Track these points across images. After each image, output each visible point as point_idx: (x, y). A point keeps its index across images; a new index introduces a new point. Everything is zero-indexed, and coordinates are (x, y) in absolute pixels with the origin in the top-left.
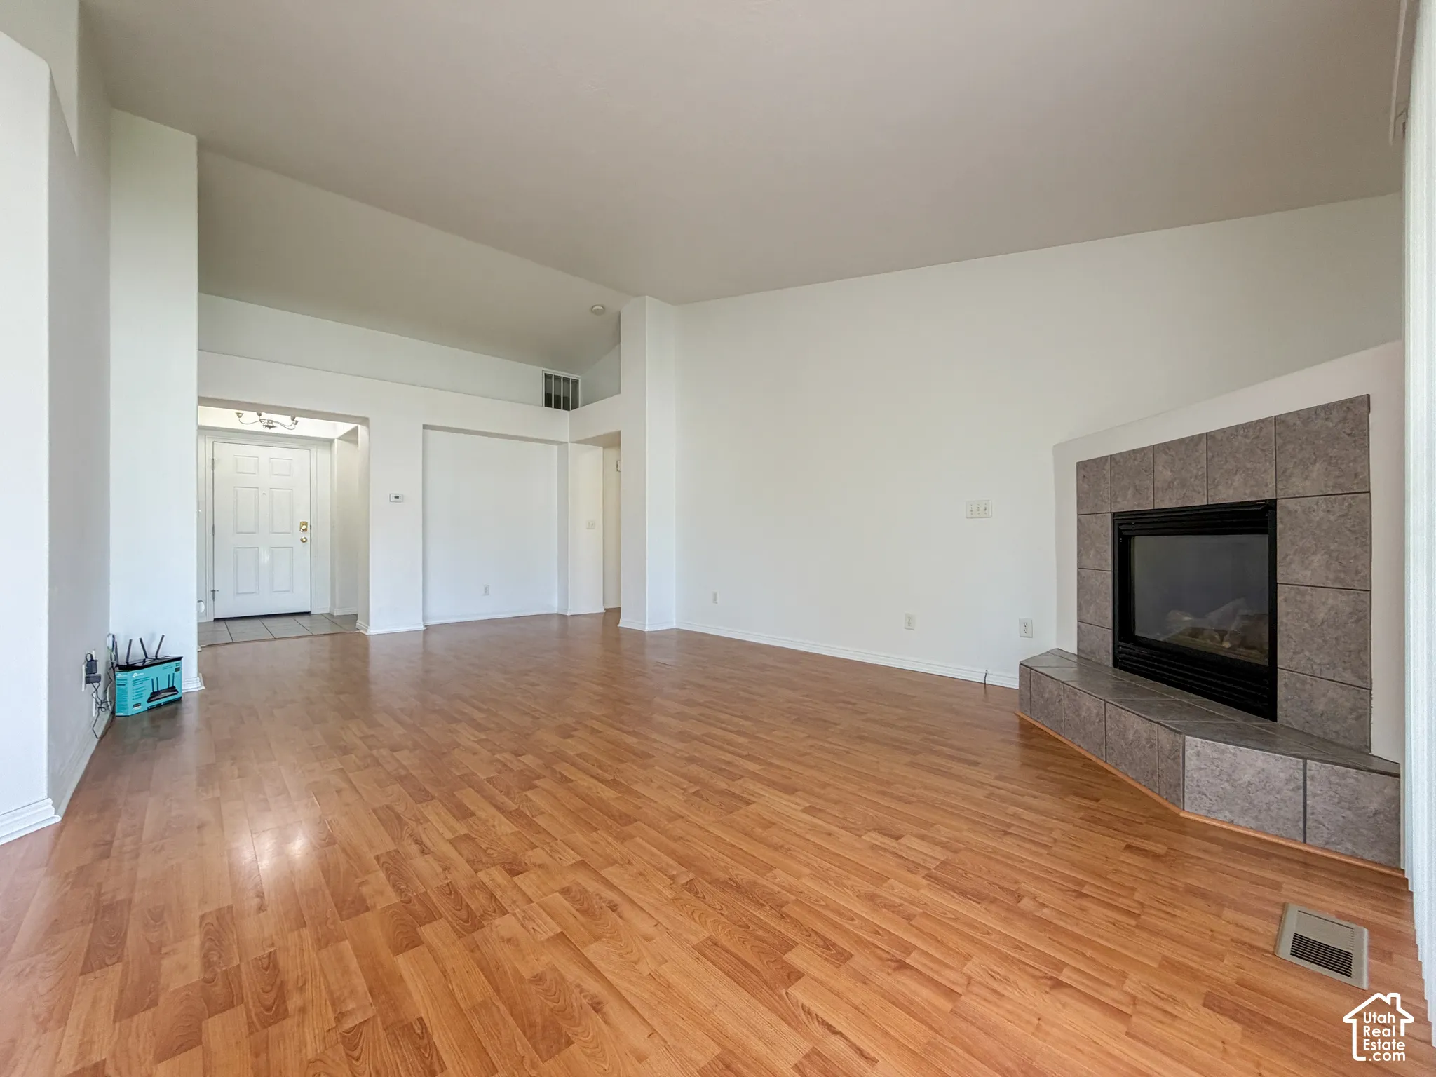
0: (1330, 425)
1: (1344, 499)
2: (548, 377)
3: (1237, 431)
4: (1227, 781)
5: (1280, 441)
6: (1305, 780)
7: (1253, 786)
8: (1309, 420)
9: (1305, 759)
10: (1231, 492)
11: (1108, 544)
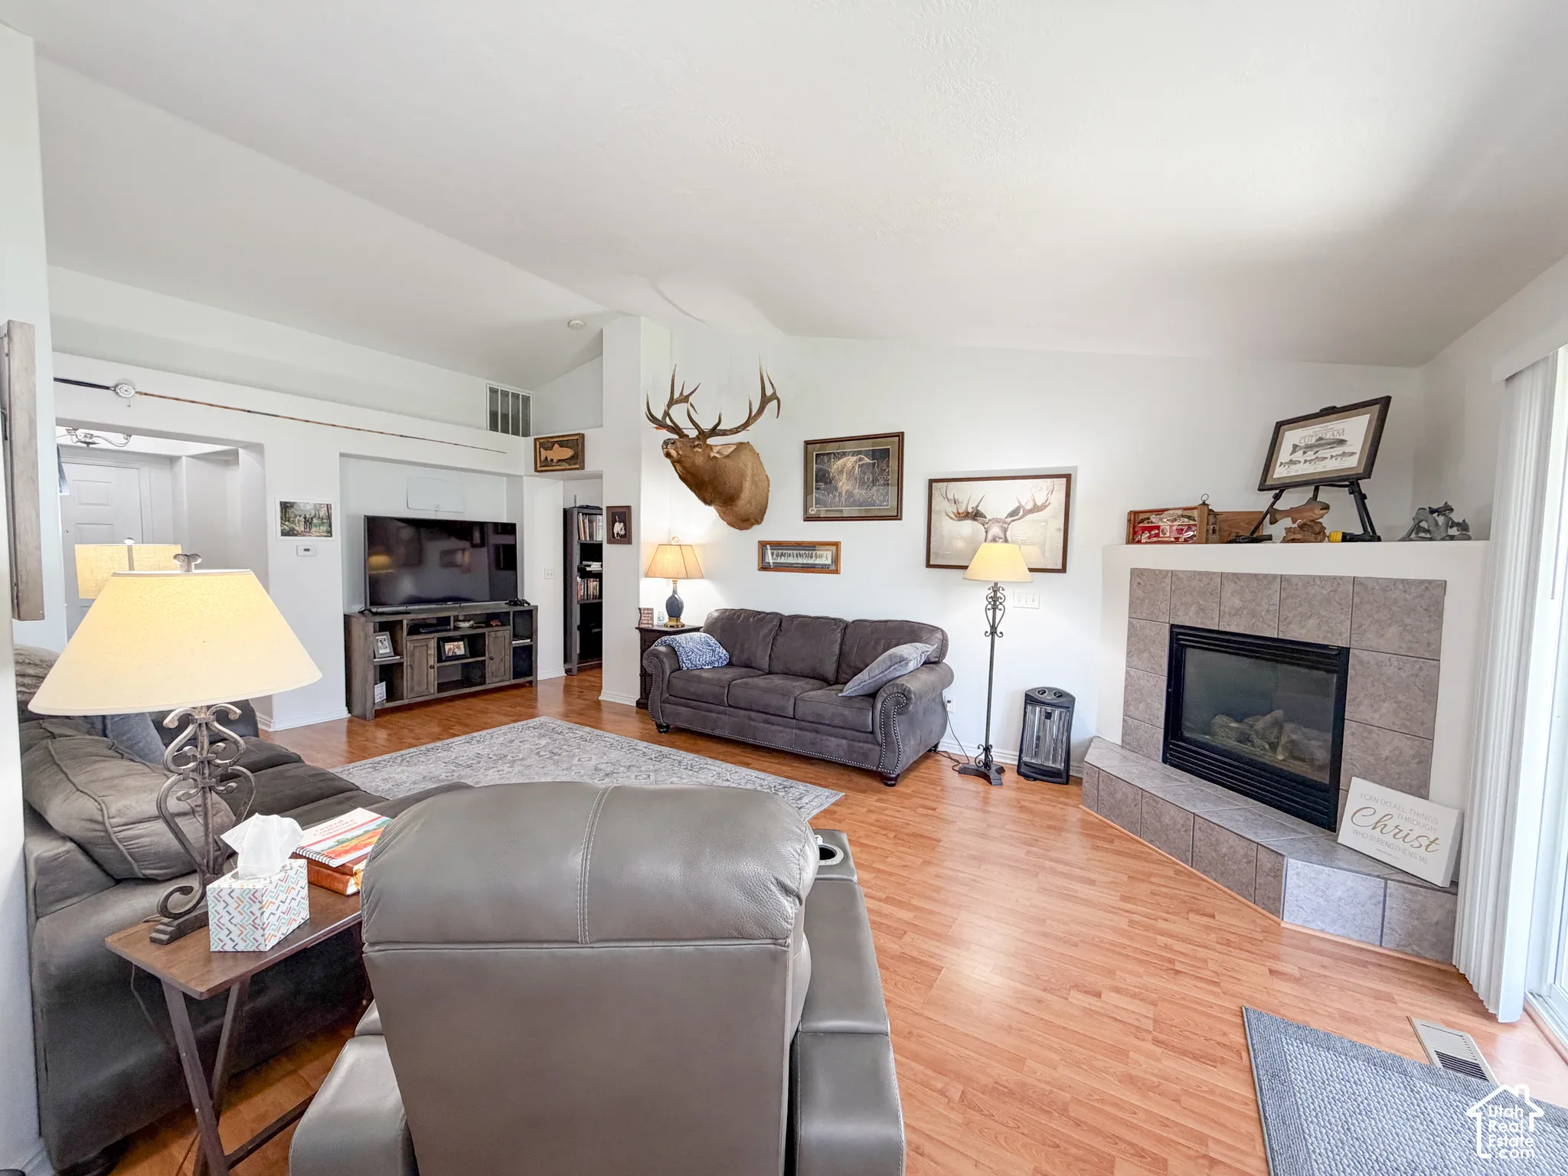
0: (1408, 597)
1: (1416, 661)
2: (493, 391)
3: (1314, 581)
4: (1322, 897)
5: (1357, 600)
6: (1385, 896)
7: (1343, 901)
8: (1389, 589)
9: (1386, 879)
10: (1304, 631)
11: (1164, 651)
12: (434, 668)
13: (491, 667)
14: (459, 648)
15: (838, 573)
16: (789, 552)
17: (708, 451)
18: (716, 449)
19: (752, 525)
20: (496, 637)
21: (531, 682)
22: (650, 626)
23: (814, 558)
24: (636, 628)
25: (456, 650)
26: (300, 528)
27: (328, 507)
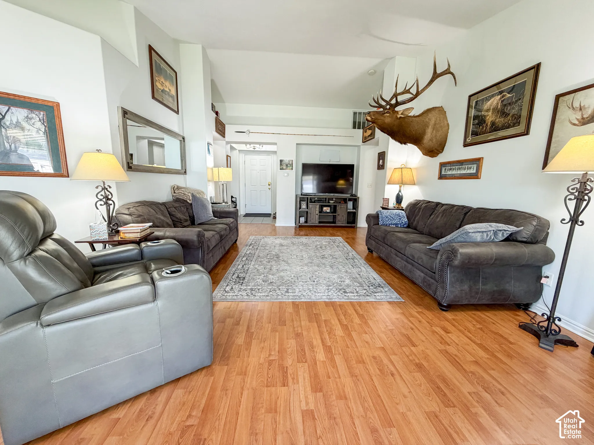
12: (318, 214)
13: (338, 218)
14: (328, 209)
15: (478, 178)
16: (454, 167)
17: (396, 114)
18: (400, 113)
19: (438, 154)
20: (341, 207)
21: (355, 226)
22: (387, 206)
23: (466, 169)
24: (381, 207)
25: (327, 210)
26: (285, 167)
27: (292, 161)
